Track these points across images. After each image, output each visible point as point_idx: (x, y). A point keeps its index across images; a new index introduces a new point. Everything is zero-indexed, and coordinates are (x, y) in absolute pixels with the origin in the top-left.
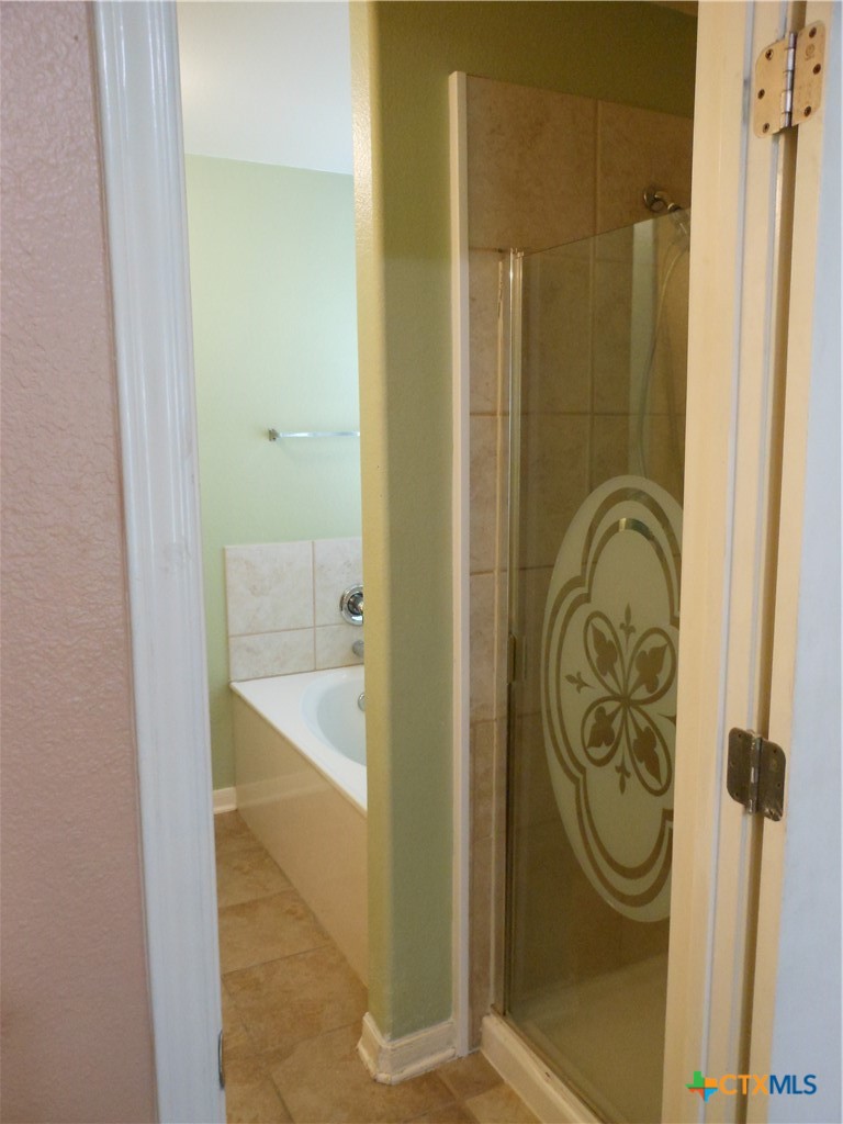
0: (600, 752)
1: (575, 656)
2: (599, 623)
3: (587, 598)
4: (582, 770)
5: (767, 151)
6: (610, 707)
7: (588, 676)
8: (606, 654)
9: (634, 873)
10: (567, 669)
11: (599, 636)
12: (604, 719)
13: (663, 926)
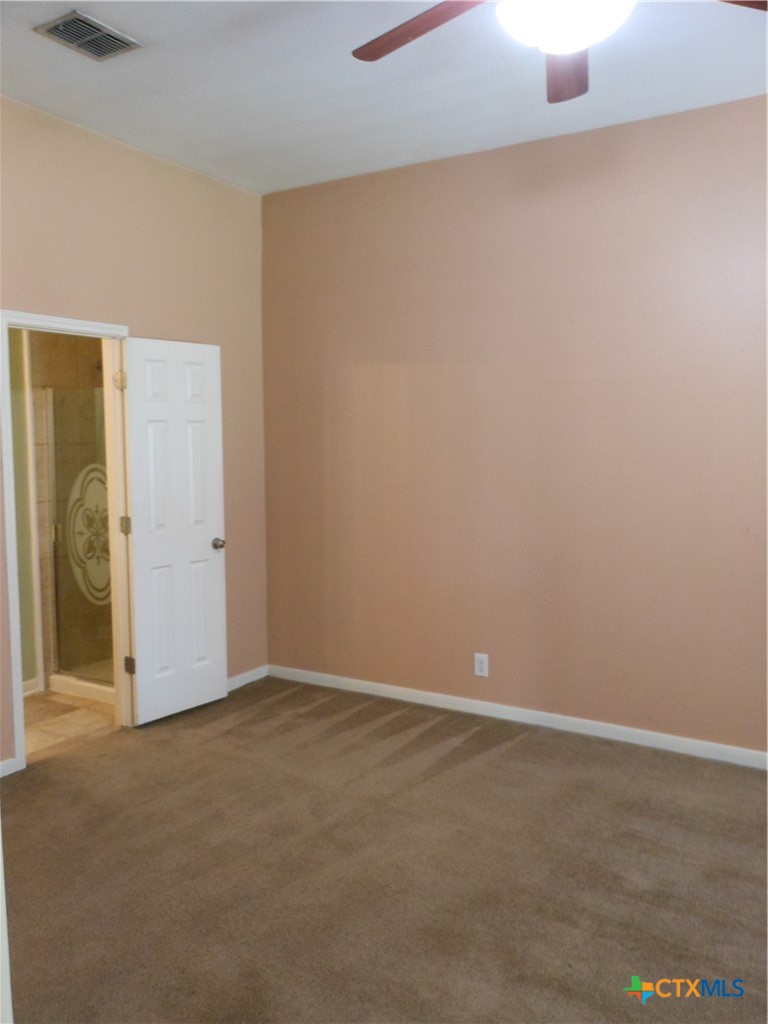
0: (90, 555)
1: (80, 525)
2: (87, 512)
3: (82, 505)
4: (84, 563)
5: (118, 392)
6: (92, 538)
7: (85, 531)
8: (90, 521)
9: (101, 590)
10: (77, 530)
11: (87, 516)
12: (90, 543)
13: (110, 605)
